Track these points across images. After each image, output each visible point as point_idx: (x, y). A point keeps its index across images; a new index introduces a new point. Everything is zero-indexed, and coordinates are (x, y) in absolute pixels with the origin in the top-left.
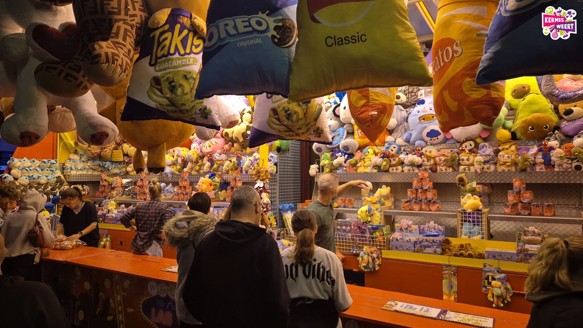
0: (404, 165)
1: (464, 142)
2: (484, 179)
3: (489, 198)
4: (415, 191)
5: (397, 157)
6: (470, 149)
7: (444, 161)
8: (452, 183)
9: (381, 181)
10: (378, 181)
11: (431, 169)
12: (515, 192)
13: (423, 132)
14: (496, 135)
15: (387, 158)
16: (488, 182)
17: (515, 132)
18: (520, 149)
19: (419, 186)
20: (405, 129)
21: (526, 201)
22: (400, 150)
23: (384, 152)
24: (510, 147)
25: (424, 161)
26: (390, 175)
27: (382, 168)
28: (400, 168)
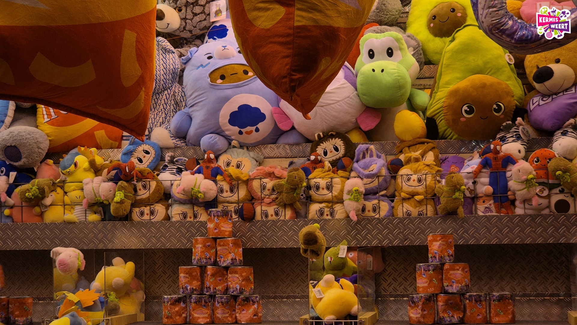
0: (170, 201)
1: (321, 140)
2: (365, 238)
3: (378, 285)
4: (198, 271)
5: (153, 178)
6: (334, 158)
7: (273, 190)
8: (292, 249)
9: (110, 247)
10: (101, 246)
11: (240, 212)
12: (430, 268)
13: (222, 113)
14: (393, 125)
15: (127, 181)
16: (374, 243)
17: (435, 117)
18: (444, 160)
19: (210, 258)
20: (177, 103)
21: (454, 288)
22: (162, 159)
23: (119, 165)
24: (423, 155)
25: (221, 191)
26: (135, 230)
27: (112, 208)
28: (160, 209)
